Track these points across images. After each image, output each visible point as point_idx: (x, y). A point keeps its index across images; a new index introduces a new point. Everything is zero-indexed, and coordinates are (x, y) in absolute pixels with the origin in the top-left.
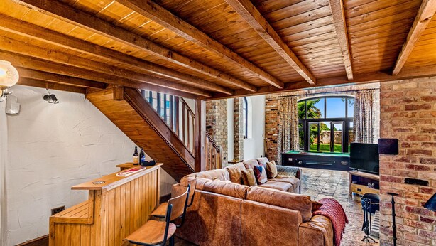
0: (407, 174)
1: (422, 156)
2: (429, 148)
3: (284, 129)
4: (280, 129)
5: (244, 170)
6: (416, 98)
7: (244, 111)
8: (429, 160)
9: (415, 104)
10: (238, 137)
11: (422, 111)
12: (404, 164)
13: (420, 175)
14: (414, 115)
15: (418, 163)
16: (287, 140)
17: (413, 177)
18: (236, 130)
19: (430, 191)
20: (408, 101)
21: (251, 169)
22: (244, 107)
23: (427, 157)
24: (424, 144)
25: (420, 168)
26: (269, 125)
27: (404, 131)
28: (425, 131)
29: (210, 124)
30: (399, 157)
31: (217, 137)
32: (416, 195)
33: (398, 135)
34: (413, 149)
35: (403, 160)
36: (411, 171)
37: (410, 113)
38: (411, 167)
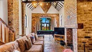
0: (85, 35)
1: (89, 29)
2: (91, 26)
3: (37, 25)
4: (36, 25)
5: (26, 39)
6: (87, 10)
7: (26, 19)
8: (91, 30)
9: (87, 12)
10: (24, 27)
11: (89, 14)
12: (84, 32)
13: (89, 35)
14: (86, 16)
15: (88, 31)
16: (38, 28)
17: (87, 36)
18: (23, 24)
19: (91, 40)
20: (85, 11)
21: (30, 39)
22: (26, 18)
23: (90, 29)
24: (89, 25)
25: (89, 33)
26: (33, 24)
27: (84, 21)
28: (89, 21)
29: (11, 21)
30: (83, 29)
31: (14, 26)
32: (88, 42)
33: (82, 22)
34: (86, 27)
35: (84, 30)
36: (86, 34)
37: (85, 15)
38: (86, 33)
